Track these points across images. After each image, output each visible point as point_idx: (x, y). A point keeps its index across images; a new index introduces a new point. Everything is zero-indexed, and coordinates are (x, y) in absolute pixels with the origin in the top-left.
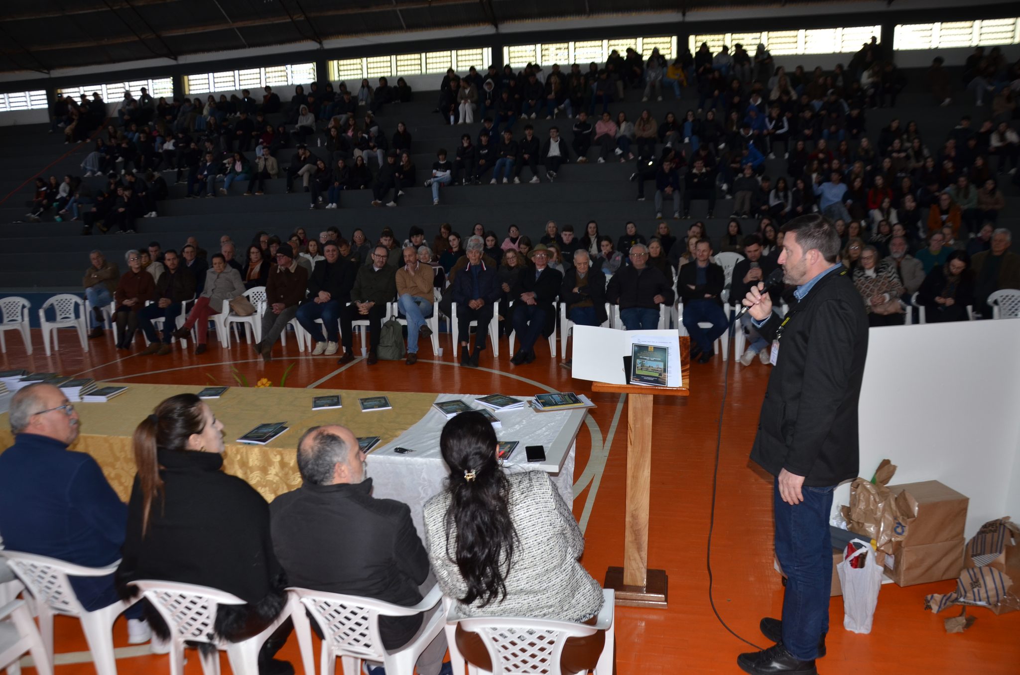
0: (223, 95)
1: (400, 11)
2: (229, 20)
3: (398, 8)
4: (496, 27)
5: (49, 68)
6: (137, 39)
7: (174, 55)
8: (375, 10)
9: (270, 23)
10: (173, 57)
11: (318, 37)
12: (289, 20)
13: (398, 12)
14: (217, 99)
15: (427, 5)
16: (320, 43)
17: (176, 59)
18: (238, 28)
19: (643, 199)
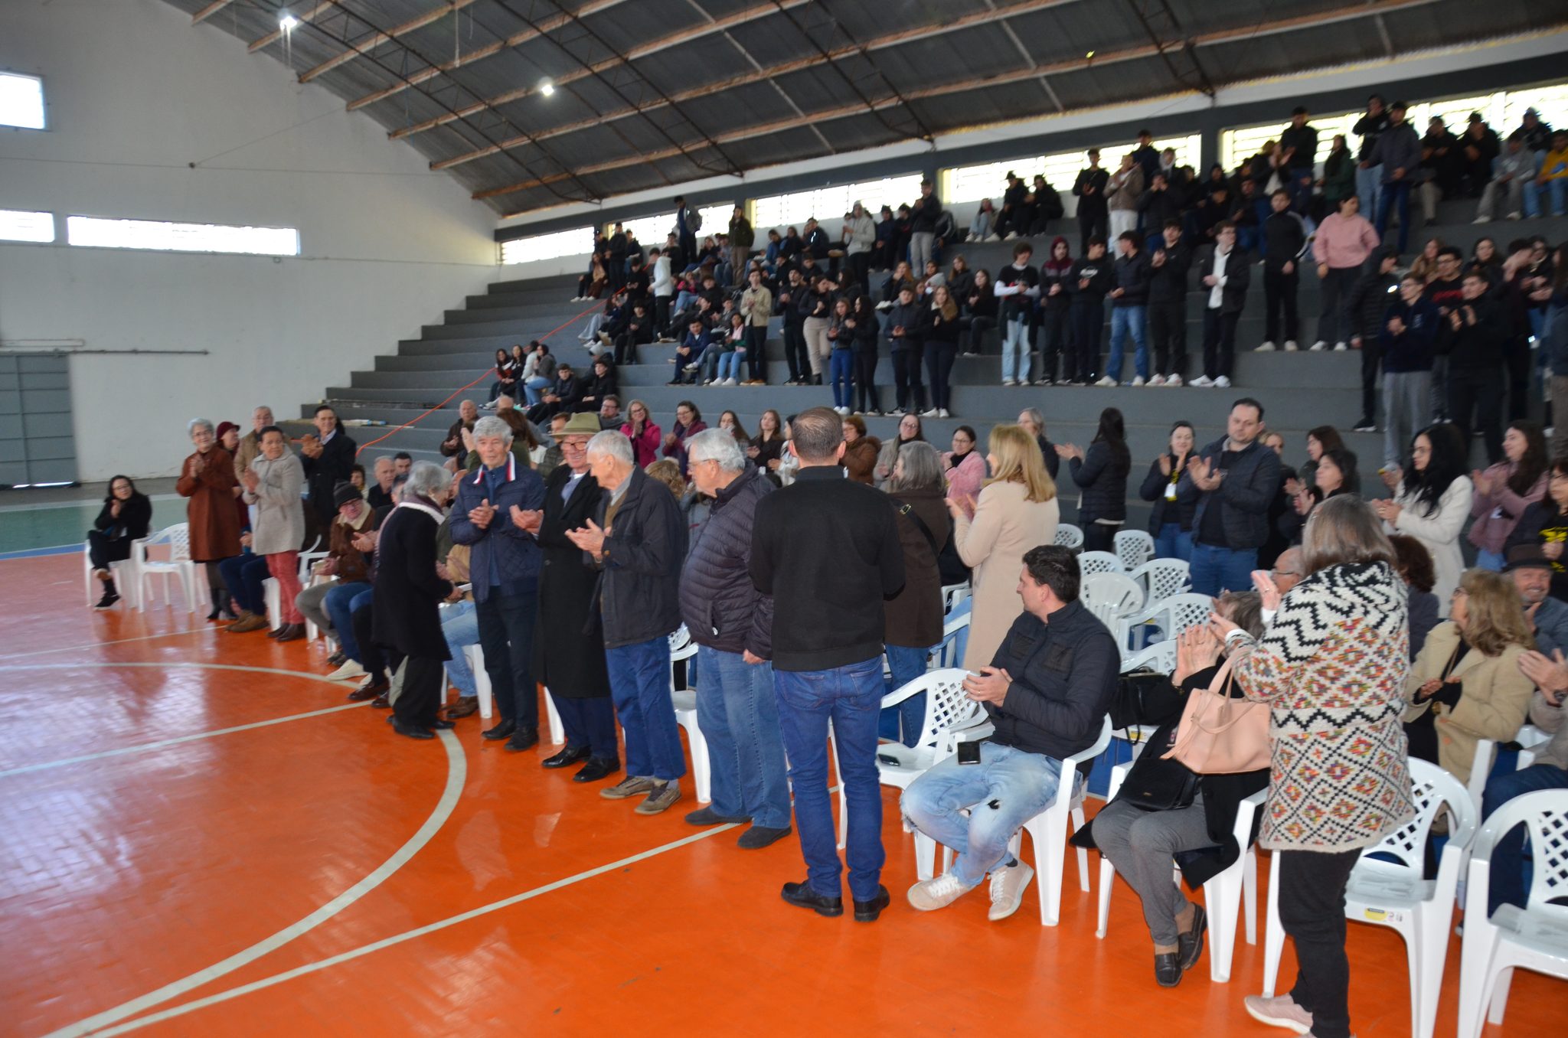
0: (792, 229)
1: (1047, 78)
2: (801, 113)
3: (1042, 74)
4: (1212, 95)
5: (602, 196)
6: (677, 152)
7: (739, 169)
8: (1003, 79)
9: (854, 113)
10: (737, 173)
11: (927, 129)
12: (868, 110)
13: (1044, 82)
14: (784, 234)
15: (1084, 65)
16: (931, 141)
17: (742, 176)
18: (817, 124)
19: (1371, 429)
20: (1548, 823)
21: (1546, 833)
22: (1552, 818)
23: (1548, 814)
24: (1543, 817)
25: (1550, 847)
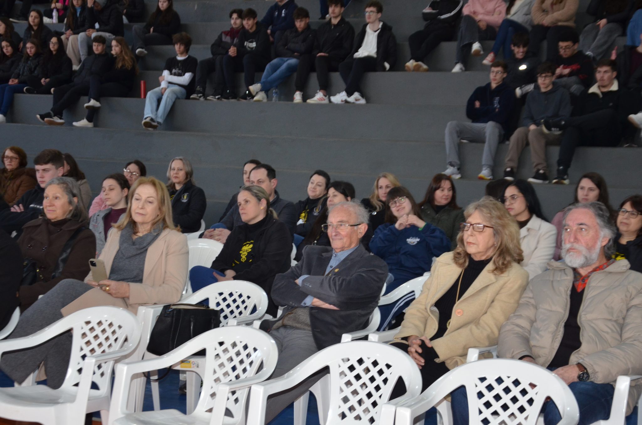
20: (482, 387)
21: (480, 395)
22: (486, 383)
23: (483, 379)
24: (478, 382)
25: (483, 408)
